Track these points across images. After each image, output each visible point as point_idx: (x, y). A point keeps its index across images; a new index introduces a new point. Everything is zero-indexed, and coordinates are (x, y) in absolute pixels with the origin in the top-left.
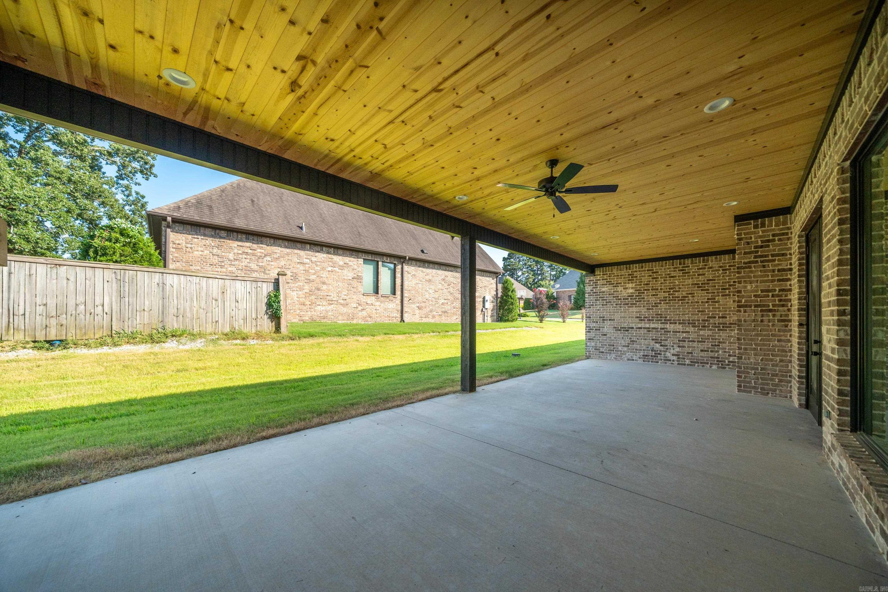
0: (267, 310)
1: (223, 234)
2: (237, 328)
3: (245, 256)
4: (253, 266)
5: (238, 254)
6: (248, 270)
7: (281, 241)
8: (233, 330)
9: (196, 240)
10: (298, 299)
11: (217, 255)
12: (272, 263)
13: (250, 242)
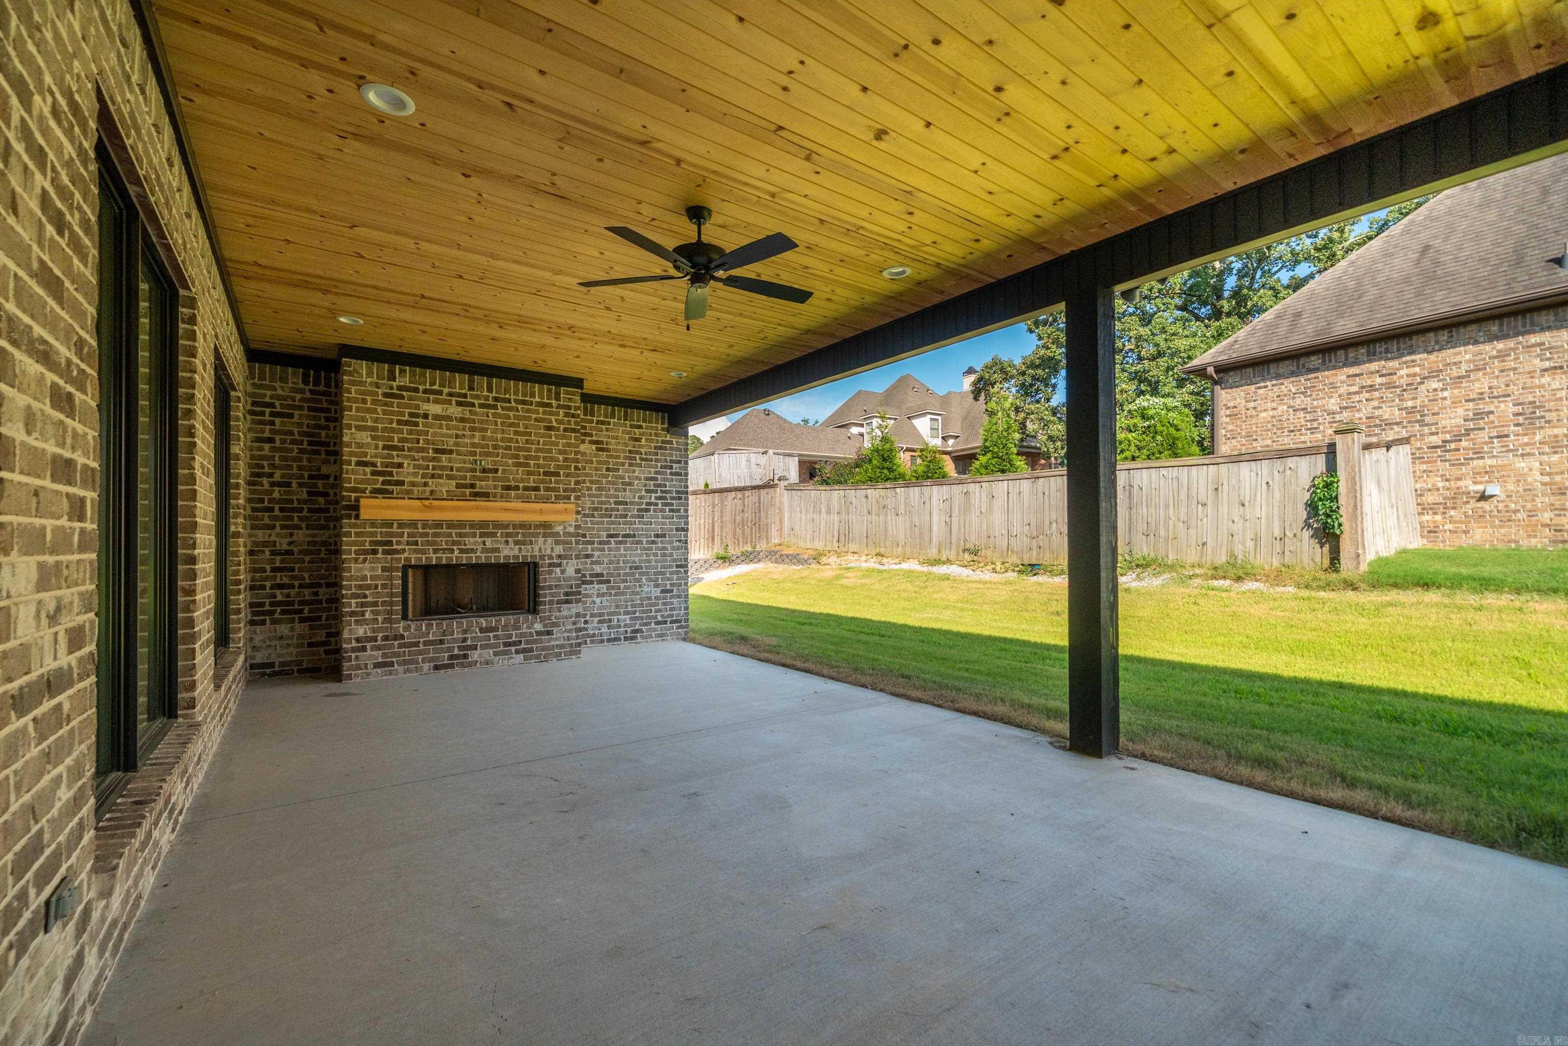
0: (1309, 518)
1: (1315, 361)
2: (1240, 557)
3: (1367, 395)
4: (1387, 413)
5: (1350, 394)
6: (1376, 426)
7: (1474, 327)
8: (1232, 561)
9: (1262, 391)
10: (1547, 479)
11: (1303, 409)
12: (1446, 394)
13: (1380, 359)
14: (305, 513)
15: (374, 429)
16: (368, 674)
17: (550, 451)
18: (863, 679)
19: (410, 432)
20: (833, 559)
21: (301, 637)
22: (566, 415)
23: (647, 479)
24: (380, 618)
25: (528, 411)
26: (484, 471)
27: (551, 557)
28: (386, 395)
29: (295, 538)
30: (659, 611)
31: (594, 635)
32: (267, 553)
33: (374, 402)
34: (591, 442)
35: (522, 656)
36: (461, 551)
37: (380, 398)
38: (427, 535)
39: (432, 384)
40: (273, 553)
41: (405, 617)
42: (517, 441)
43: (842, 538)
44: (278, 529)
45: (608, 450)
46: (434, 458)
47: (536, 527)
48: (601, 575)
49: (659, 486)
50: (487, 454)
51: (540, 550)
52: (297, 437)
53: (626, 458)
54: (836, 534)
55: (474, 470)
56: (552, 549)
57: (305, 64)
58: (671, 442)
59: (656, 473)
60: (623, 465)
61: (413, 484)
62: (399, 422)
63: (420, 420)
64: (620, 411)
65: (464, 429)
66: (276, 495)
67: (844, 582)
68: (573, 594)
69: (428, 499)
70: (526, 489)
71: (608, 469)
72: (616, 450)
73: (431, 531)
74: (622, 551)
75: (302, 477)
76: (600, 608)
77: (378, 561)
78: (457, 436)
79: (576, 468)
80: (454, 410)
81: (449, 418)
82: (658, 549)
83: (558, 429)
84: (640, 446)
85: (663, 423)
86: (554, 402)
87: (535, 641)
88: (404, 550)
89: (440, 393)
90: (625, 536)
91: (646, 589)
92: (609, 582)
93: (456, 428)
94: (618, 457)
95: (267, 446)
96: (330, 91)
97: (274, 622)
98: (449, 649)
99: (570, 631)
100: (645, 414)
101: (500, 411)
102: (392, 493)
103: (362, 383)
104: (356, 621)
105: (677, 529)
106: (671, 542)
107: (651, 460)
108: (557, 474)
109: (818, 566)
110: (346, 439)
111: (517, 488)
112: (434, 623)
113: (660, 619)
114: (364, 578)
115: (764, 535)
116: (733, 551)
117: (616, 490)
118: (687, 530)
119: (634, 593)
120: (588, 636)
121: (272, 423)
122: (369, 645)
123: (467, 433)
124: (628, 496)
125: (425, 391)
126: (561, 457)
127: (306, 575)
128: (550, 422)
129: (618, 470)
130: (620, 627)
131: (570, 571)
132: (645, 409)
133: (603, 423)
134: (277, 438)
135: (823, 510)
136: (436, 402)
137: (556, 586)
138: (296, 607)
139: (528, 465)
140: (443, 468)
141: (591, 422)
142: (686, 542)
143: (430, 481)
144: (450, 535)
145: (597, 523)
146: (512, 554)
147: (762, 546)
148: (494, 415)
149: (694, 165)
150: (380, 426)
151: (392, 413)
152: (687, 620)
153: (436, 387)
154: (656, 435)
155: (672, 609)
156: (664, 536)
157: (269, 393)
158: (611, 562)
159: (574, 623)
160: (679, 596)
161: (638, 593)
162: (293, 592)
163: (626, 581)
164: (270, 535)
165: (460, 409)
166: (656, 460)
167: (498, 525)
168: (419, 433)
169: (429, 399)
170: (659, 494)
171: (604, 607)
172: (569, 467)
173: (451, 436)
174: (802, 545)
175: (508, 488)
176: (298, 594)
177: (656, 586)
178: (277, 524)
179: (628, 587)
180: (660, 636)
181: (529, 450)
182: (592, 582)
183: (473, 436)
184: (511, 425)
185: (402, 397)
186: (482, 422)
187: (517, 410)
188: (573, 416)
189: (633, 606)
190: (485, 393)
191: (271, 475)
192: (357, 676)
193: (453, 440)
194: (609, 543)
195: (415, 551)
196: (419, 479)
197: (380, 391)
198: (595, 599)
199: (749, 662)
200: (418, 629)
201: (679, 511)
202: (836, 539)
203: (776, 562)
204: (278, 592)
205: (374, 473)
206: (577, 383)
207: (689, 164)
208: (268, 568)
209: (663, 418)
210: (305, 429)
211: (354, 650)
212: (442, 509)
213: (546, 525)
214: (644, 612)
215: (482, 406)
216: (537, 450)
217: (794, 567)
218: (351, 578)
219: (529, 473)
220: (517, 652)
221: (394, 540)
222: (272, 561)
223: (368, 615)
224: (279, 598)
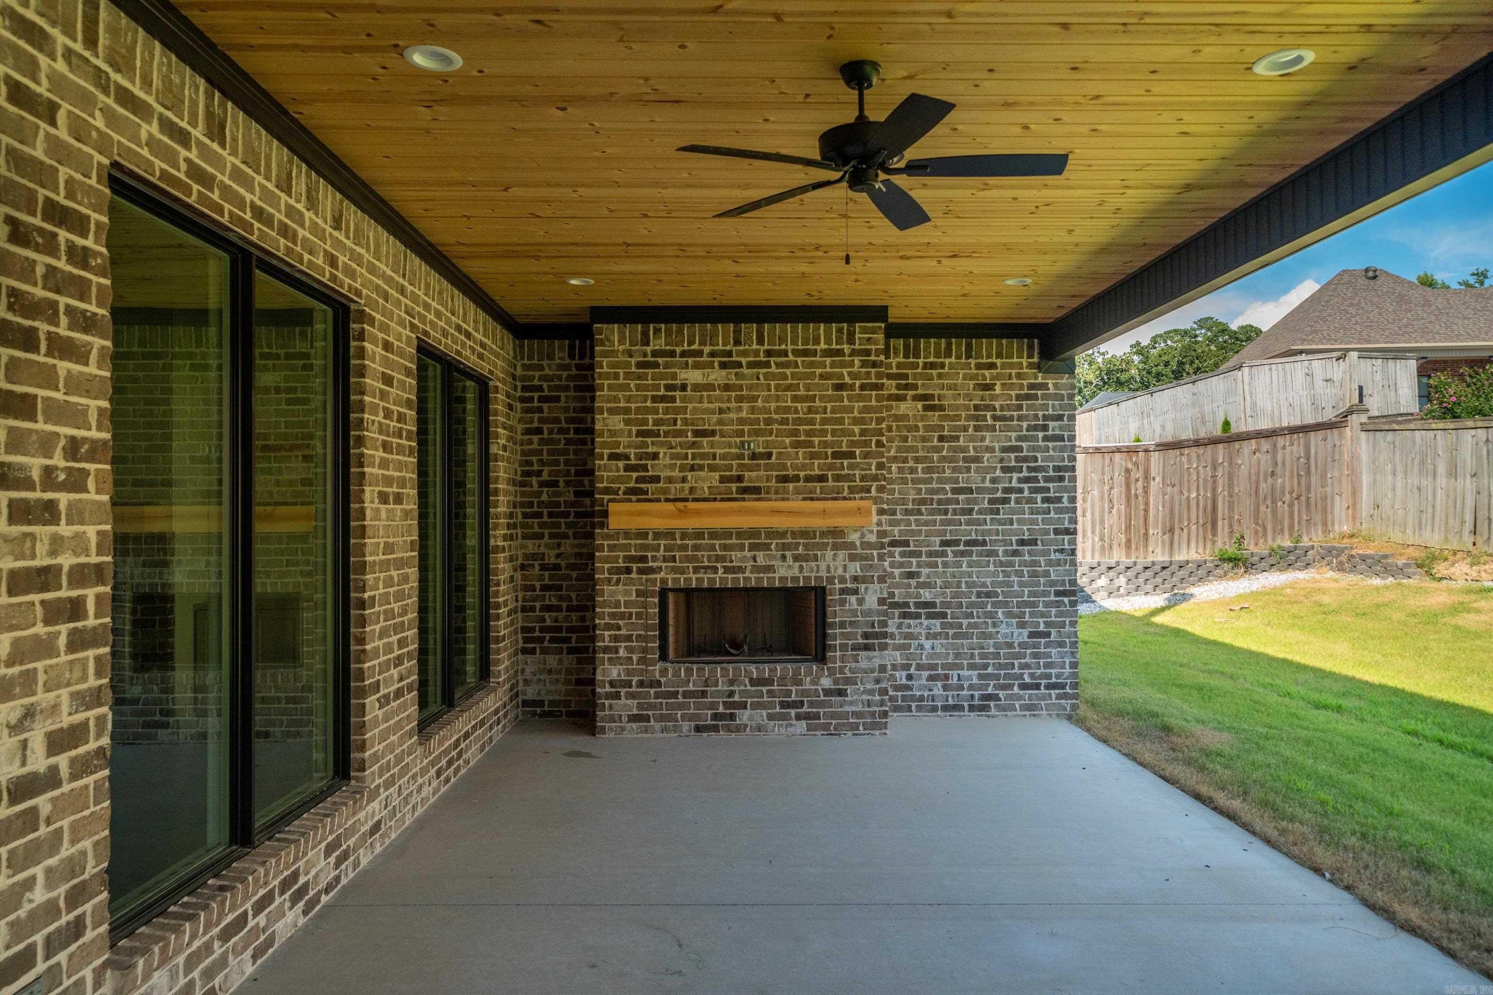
14: (571, 519)
15: (627, 411)
16: (623, 729)
17: (841, 421)
18: (1323, 856)
19: (667, 411)
20: (1461, 569)
21: (568, 671)
22: (864, 364)
23: (1004, 450)
24: (635, 658)
25: (811, 365)
26: (754, 456)
27: (842, 580)
28: (640, 365)
29: (562, 549)
30: (1027, 666)
31: (921, 698)
32: (537, 568)
33: (628, 376)
34: (916, 398)
35: (804, 723)
36: (727, 570)
37: (633, 369)
38: (684, 548)
39: (691, 343)
40: (543, 568)
41: (664, 657)
42: (796, 411)
43: (1483, 526)
44: (546, 539)
45: (942, 408)
46: (694, 443)
47: (824, 534)
48: (932, 605)
49: (1025, 459)
50: (757, 433)
51: (828, 567)
52: (564, 425)
53: (969, 418)
54: (1469, 518)
55: (740, 457)
56: (845, 567)
57: (348, 50)
58: (1045, 386)
59: (1020, 439)
60: (965, 429)
61: (670, 480)
62: (655, 399)
63: (677, 394)
64: (959, 346)
65: (729, 401)
66: (544, 497)
67: (1468, 620)
68: (876, 636)
69: (686, 500)
70: (808, 479)
71: (941, 439)
72: (956, 408)
73: (690, 543)
74: (965, 568)
75: (568, 473)
76: (931, 656)
77: (631, 582)
78: (721, 411)
79: (879, 444)
80: (717, 376)
81: (710, 387)
82: (1023, 564)
83: (852, 387)
84: (993, 398)
85: (1030, 356)
86: (846, 348)
87: (821, 704)
88: (660, 568)
89: (699, 353)
90: (968, 543)
91: (1003, 629)
92: (944, 615)
93: (719, 399)
94: (957, 418)
95: (536, 438)
96: (384, 68)
97: (544, 651)
98: (713, 706)
99: (871, 692)
100: (1000, 345)
101: (773, 369)
102: (647, 493)
103: (612, 353)
104: (610, 659)
105: (1057, 532)
106: (1047, 553)
107: (1011, 419)
108: (851, 455)
109: (1429, 584)
110: (598, 426)
111: (796, 479)
112: (695, 667)
113: (1027, 679)
114: (617, 604)
115: (1318, 518)
116: (1253, 547)
117: (955, 470)
118: (1074, 532)
119: (984, 636)
120: (913, 698)
121: (540, 410)
122: (623, 691)
123: (733, 405)
124: (973, 478)
125: (683, 354)
126: (857, 429)
127: (573, 595)
128: (842, 376)
129: (957, 438)
130: (962, 688)
131: (871, 601)
132: (1000, 336)
133: (932, 366)
134: (545, 427)
135: (1442, 469)
136: (696, 366)
137: (852, 623)
138: (564, 634)
139: (810, 444)
140: (703, 456)
141: (915, 366)
142: (1073, 552)
143: (689, 475)
144: (712, 548)
145: (926, 523)
146: (790, 574)
147: (1314, 538)
148: (767, 376)
149: (802, 14)
150: (633, 406)
151: (646, 388)
152: (1075, 686)
153: (695, 347)
154: (1019, 376)
155: (1048, 665)
156: (1034, 542)
157: (537, 374)
158: (946, 585)
159: (878, 681)
160: (1061, 644)
161: (990, 636)
162: (561, 615)
163: (970, 615)
164: (539, 546)
165: (724, 372)
166: (1020, 418)
167: (773, 534)
168: (677, 410)
169: (687, 363)
170: (1025, 474)
171: (938, 656)
172: (867, 444)
173: (712, 412)
174: (1397, 536)
175: (785, 479)
176: (567, 618)
177: (1022, 625)
178: (546, 532)
179: (975, 626)
180: (1030, 708)
181: (812, 422)
182: (918, 616)
183: (740, 409)
184: (788, 388)
185: (656, 365)
186: (750, 388)
187: (796, 366)
188: (874, 364)
189: (983, 656)
190: (755, 347)
191: (539, 473)
192: (611, 729)
193: (715, 418)
194: (944, 554)
195: (674, 570)
196: (676, 473)
197: (633, 361)
198: (923, 641)
199: (1146, 780)
200: (677, 674)
201: (1059, 500)
202: (1469, 525)
203: (1340, 568)
204: (547, 615)
205: (628, 468)
206: (878, 313)
207: (792, 14)
208: (537, 585)
209: (1031, 347)
210: (572, 415)
211: (609, 696)
212: (698, 513)
213: (836, 533)
214: (1000, 666)
215: (751, 365)
216: (824, 421)
217: (1377, 582)
218: (604, 604)
219: (813, 456)
220: (798, 717)
221: (649, 554)
222: (541, 578)
223: (622, 653)
224: (549, 623)
